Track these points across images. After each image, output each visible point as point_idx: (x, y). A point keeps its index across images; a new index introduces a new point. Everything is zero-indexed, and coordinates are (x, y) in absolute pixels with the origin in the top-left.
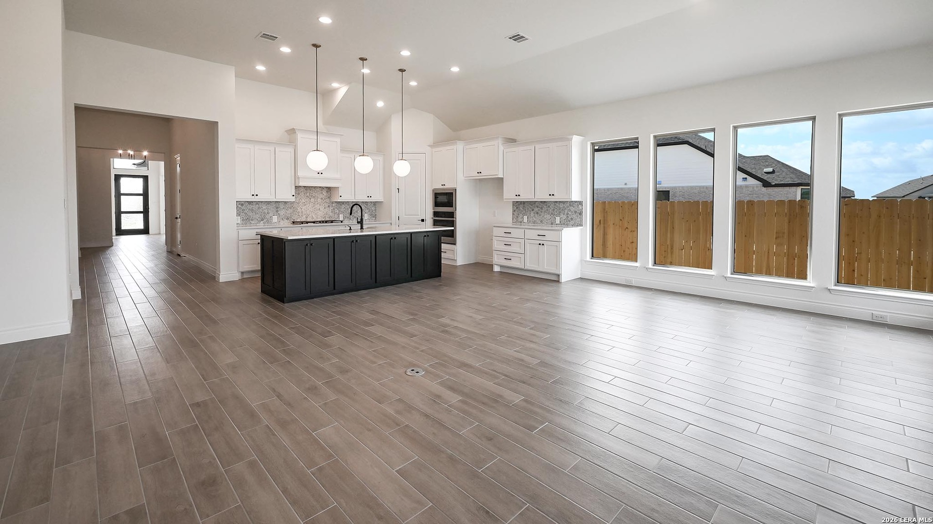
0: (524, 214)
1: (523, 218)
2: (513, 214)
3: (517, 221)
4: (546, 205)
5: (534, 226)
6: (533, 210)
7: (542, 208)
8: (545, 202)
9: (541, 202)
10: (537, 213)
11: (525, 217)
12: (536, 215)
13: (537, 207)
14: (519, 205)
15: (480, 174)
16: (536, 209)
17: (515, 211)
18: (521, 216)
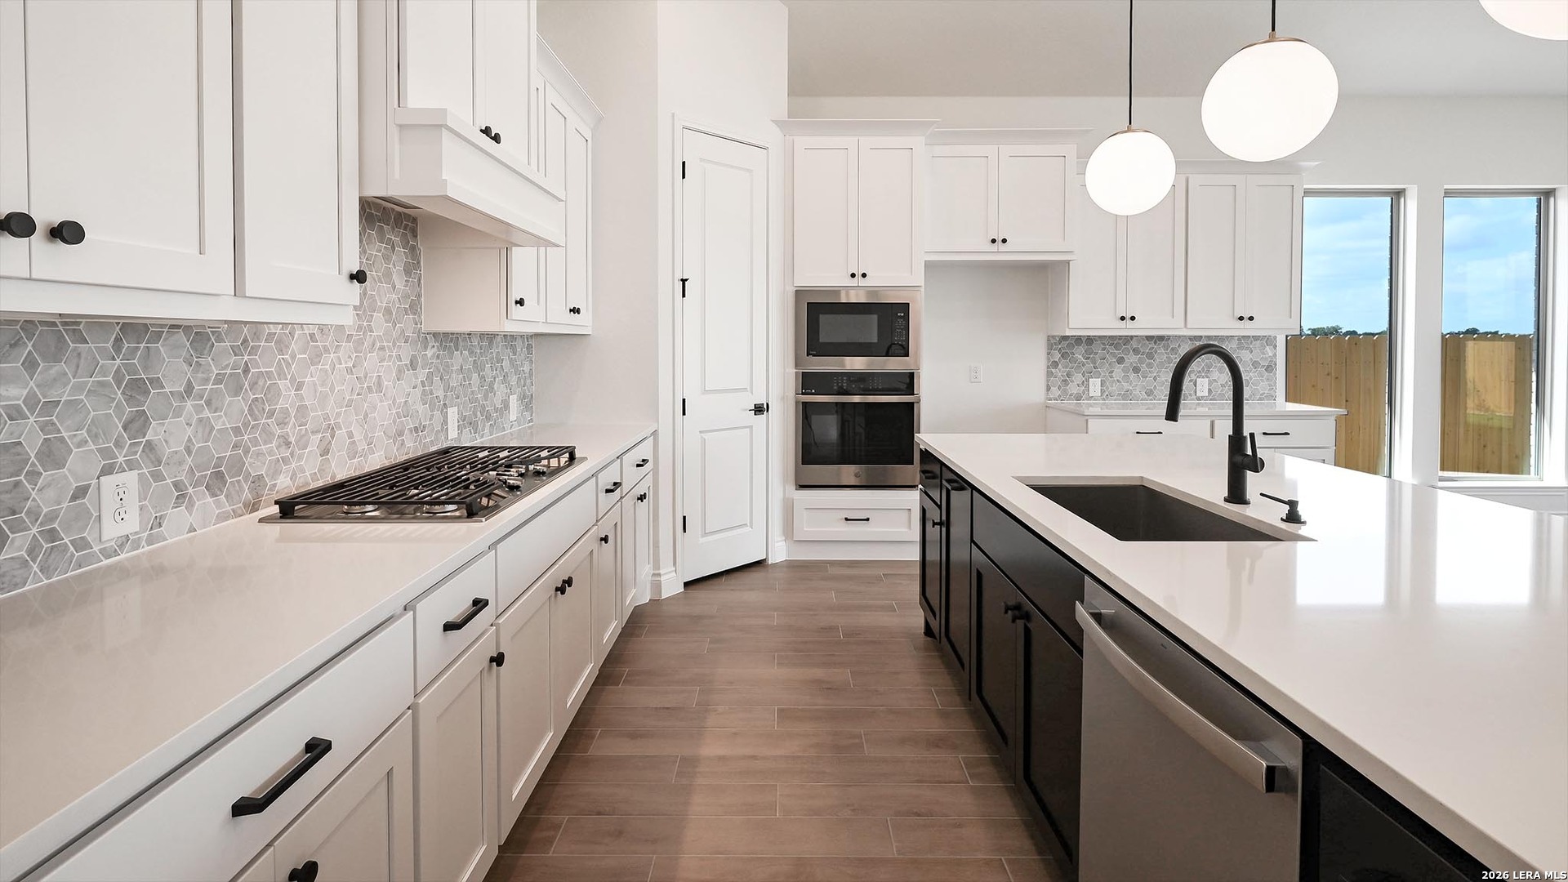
0: (1089, 374)
1: (1085, 383)
2: (1049, 374)
3: (1065, 391)
4: (1166, 347)
5: (1124, 406)
6: (1121, 361)
7: (1150, 356)
8: (1161, 338)
9: (1149, 338)
10: (1136, 370)
11: (1095, 385)
12: (1132, 376)
13: (1136, 352)
14: (1070, 346)
15: (999, 246)
16: (1132, 359)
17: (1055, 365)
18: (1078, 378)
